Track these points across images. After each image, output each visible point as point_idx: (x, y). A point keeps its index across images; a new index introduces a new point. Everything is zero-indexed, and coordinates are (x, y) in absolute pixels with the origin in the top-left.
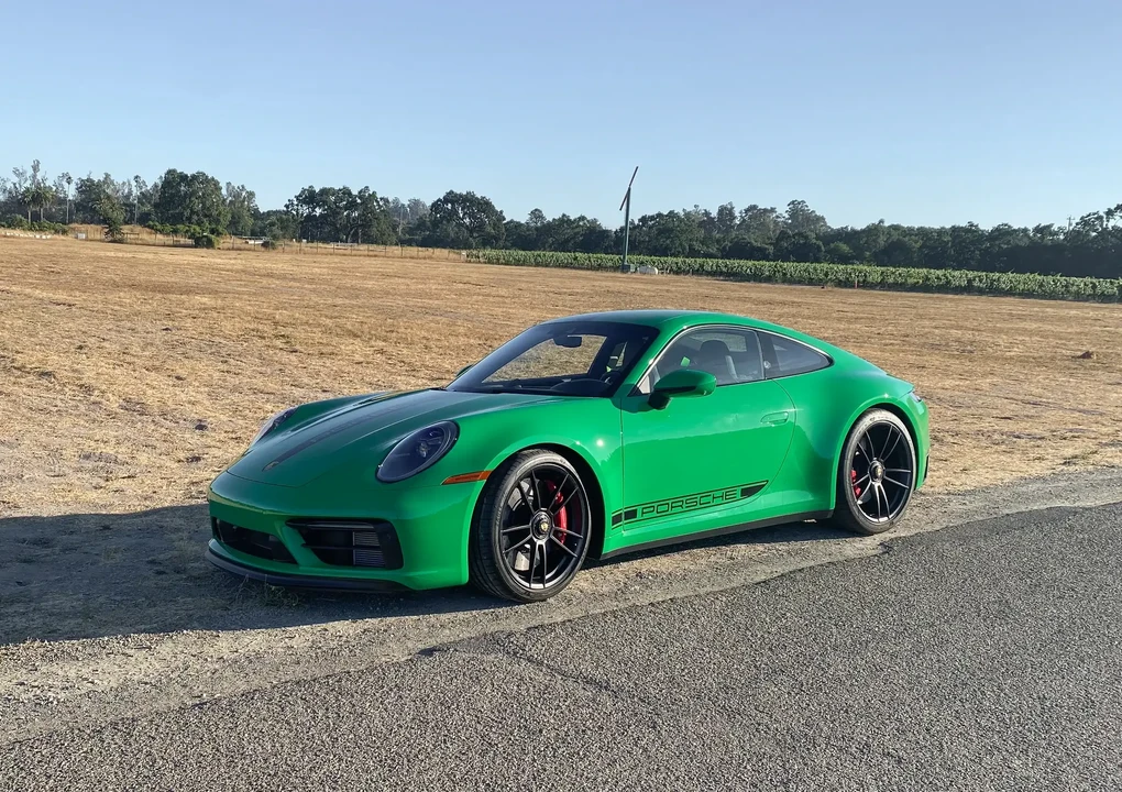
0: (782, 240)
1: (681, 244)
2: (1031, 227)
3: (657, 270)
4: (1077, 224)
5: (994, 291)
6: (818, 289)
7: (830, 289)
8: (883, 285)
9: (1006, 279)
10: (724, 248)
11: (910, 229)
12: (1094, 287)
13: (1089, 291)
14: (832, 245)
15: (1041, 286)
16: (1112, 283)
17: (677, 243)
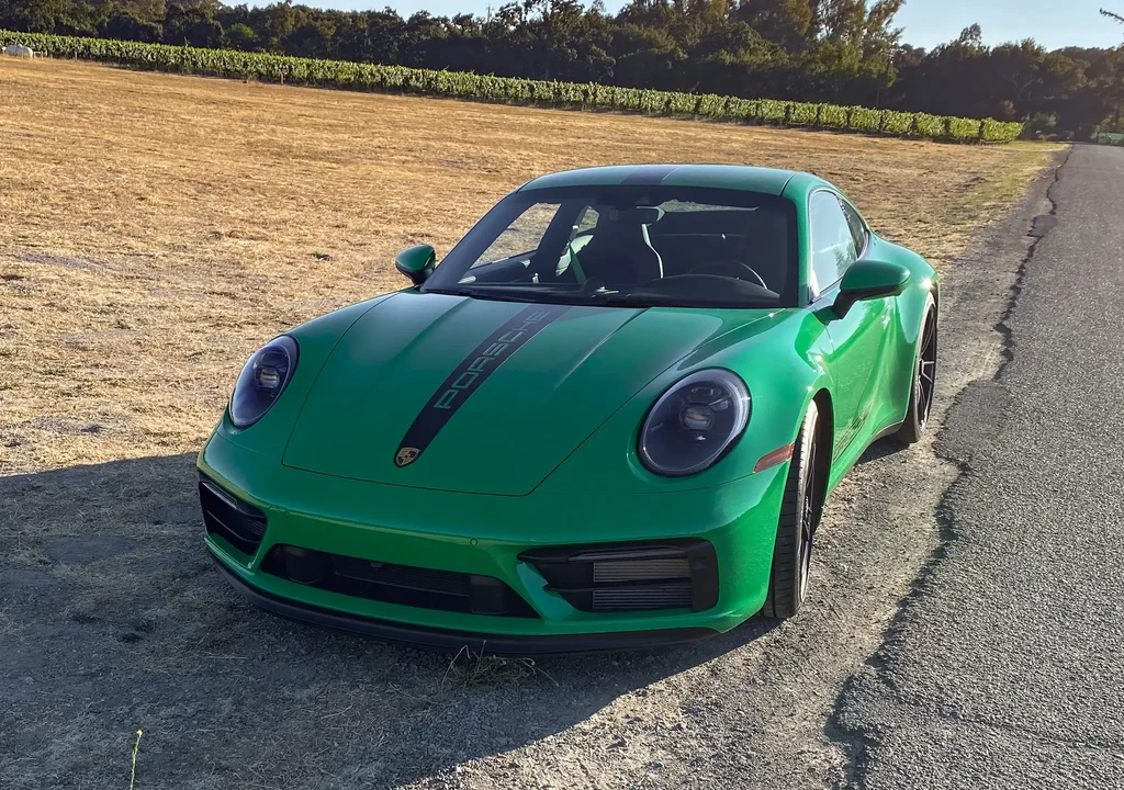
0: (172, 17)
1: (45, 17)
2: (451, 17)
3: (30, 50)
4: (497, 16)
5: (431, 91)
6: (239, 83)
7: (253, 83)
8: (311, 81)
9: (444, 77)
10: (101, 24)
11: (318, 12)
12: (532, 89)
13: (527, 94)
14: (234, 27)
15: (480, 87)
16: (548, 86)
17: (39, 13)
